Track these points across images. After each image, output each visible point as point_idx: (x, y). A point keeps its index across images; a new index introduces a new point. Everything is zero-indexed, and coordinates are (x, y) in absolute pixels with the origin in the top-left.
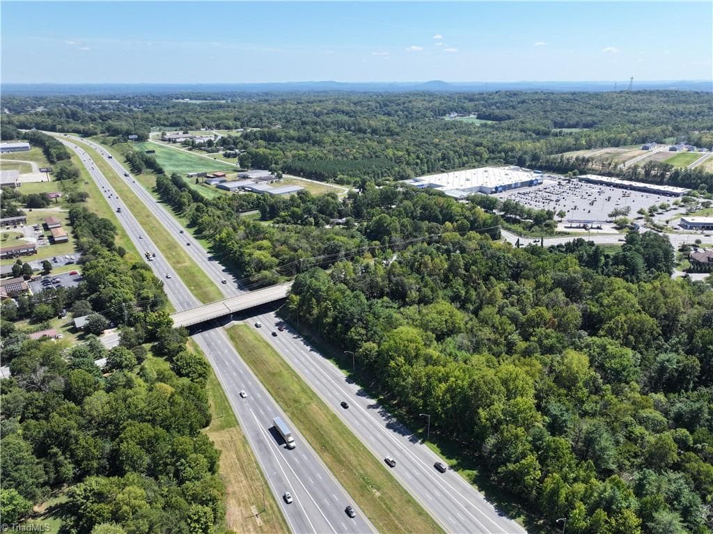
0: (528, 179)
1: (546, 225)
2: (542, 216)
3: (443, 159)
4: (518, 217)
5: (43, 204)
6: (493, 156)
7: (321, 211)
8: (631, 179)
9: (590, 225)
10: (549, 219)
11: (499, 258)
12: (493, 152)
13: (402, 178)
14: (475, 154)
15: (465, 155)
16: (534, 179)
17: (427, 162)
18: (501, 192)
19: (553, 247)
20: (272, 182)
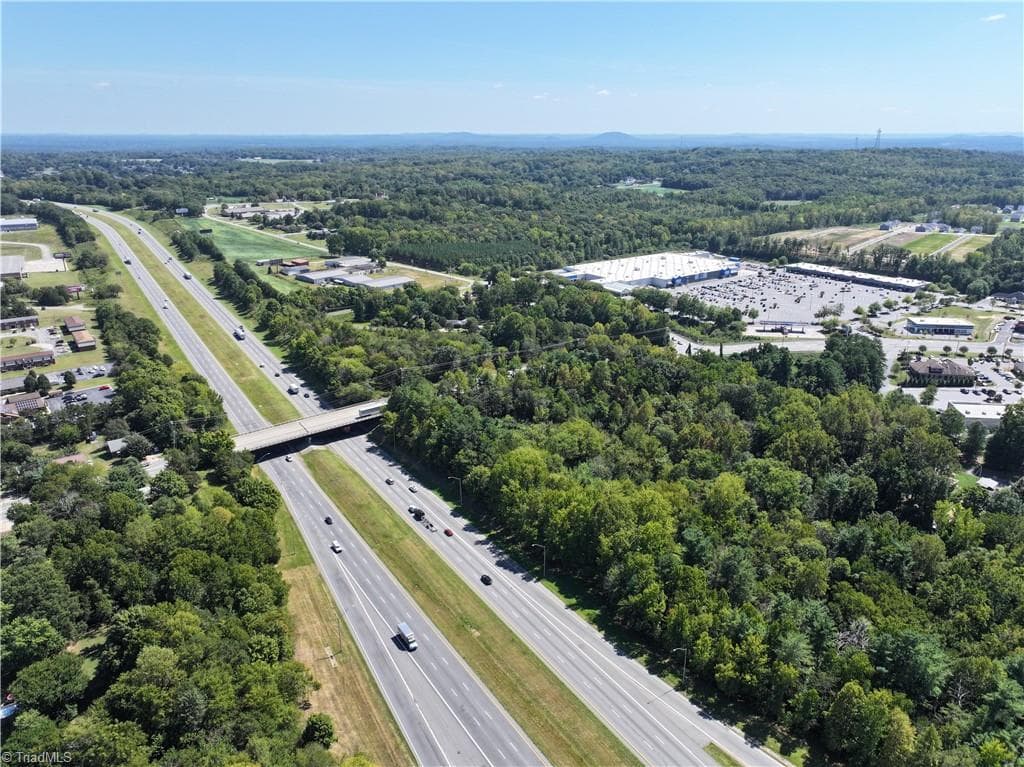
0: (718, 269)
1: (732, 328)
2: (726, 316)
3: (608, 241)
4: (696, 318)
5: (61, 301)
6: (676, 237)
7: (435, 310)
8: (856, 269)
9: (789, 328)
10: (735, 320)
11: (656, 367)
12: (676, 232)
13: (550, 267)
14: (653, 235)
15: (638, 236)
16: (725, 268)
17: (585, 245)
18: (680, 285)
19: (735, 355)
20: (371, 272)
